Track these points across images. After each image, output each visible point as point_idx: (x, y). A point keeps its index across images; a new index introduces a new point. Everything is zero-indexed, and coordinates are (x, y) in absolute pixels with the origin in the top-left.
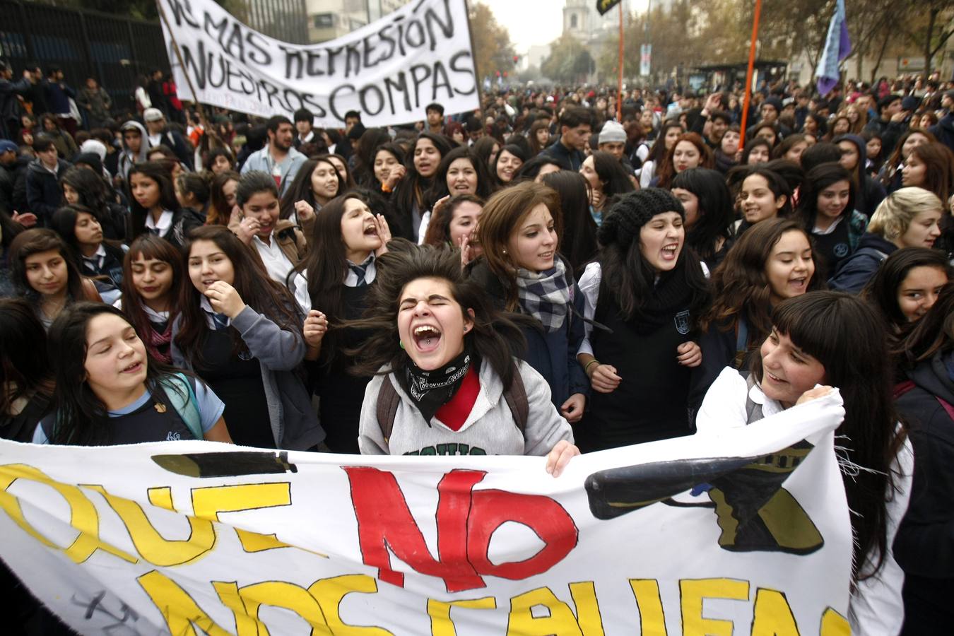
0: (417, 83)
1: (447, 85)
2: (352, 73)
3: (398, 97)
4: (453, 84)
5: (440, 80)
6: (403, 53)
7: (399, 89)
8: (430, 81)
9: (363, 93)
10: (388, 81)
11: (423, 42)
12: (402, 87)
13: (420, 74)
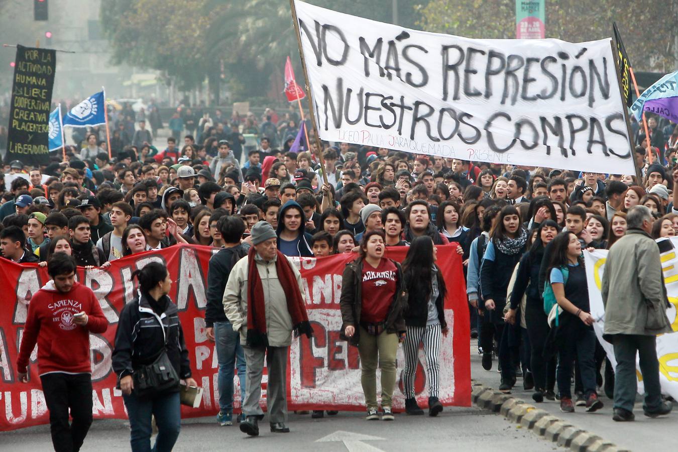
0: (573, 132)
1: (603, 143)
2: (508, 101)
3: (553, 141)
4: (609, 145)
5: (596, 136)
6: (563, 99)
7: (555, 133)
8: (586, 133)
9: (519, 126)
10: (543, 120)
11: (583, 94)
12: (558, 131)
13: (577, 123)
